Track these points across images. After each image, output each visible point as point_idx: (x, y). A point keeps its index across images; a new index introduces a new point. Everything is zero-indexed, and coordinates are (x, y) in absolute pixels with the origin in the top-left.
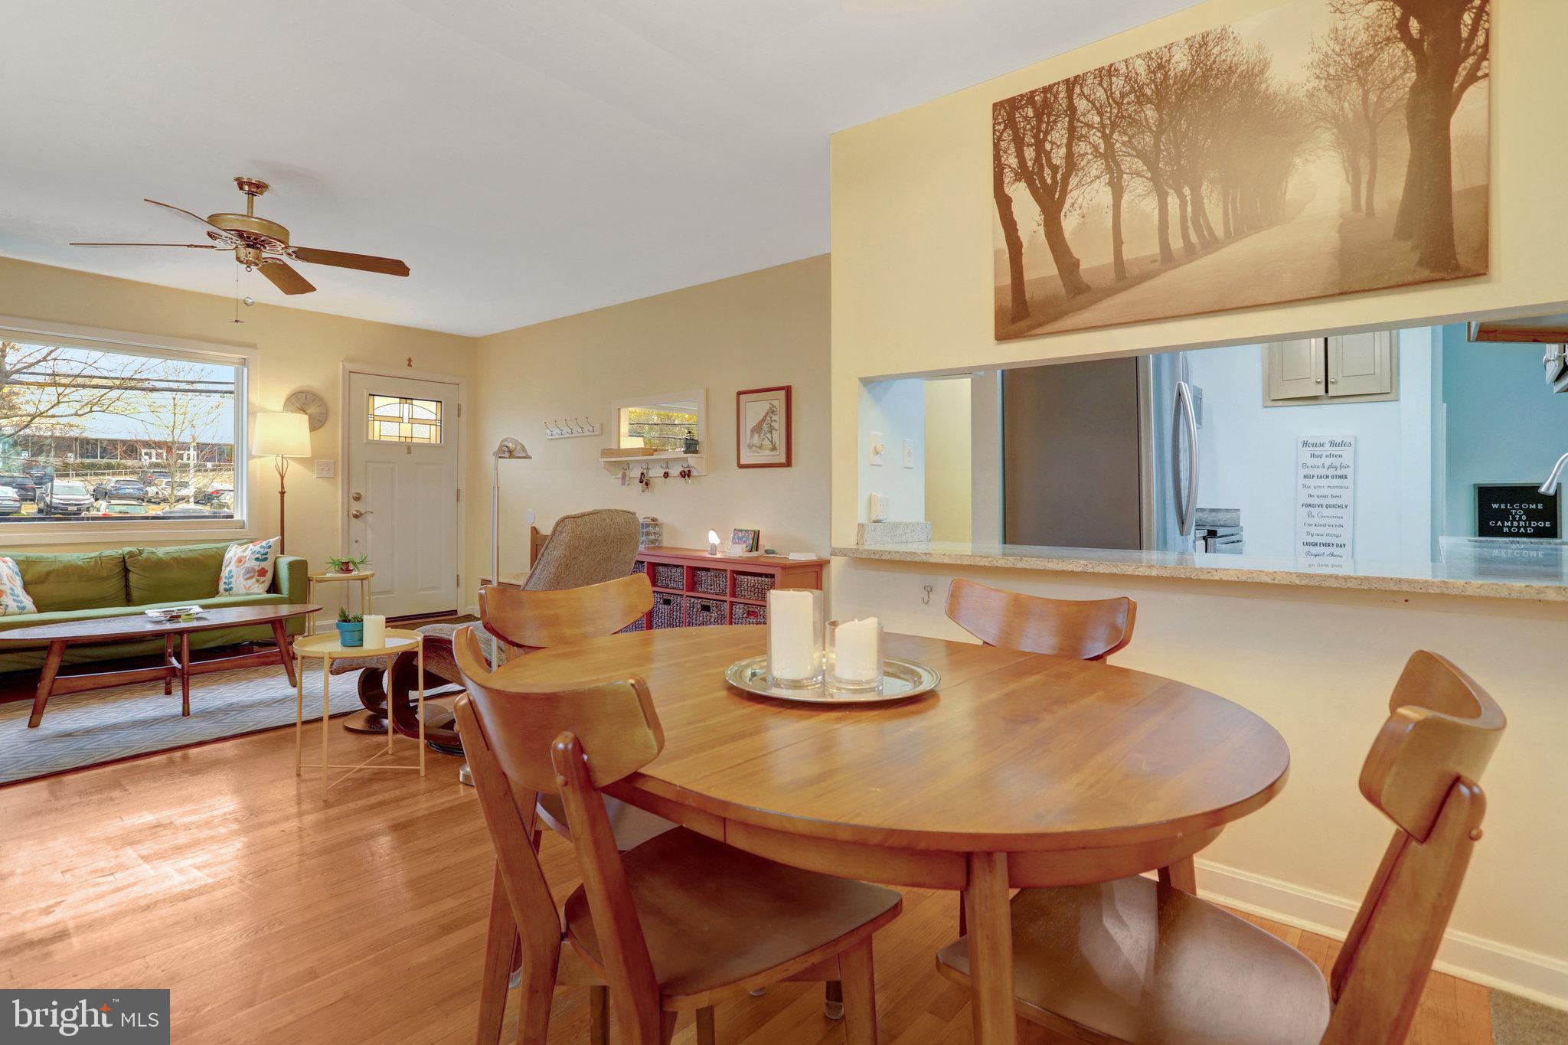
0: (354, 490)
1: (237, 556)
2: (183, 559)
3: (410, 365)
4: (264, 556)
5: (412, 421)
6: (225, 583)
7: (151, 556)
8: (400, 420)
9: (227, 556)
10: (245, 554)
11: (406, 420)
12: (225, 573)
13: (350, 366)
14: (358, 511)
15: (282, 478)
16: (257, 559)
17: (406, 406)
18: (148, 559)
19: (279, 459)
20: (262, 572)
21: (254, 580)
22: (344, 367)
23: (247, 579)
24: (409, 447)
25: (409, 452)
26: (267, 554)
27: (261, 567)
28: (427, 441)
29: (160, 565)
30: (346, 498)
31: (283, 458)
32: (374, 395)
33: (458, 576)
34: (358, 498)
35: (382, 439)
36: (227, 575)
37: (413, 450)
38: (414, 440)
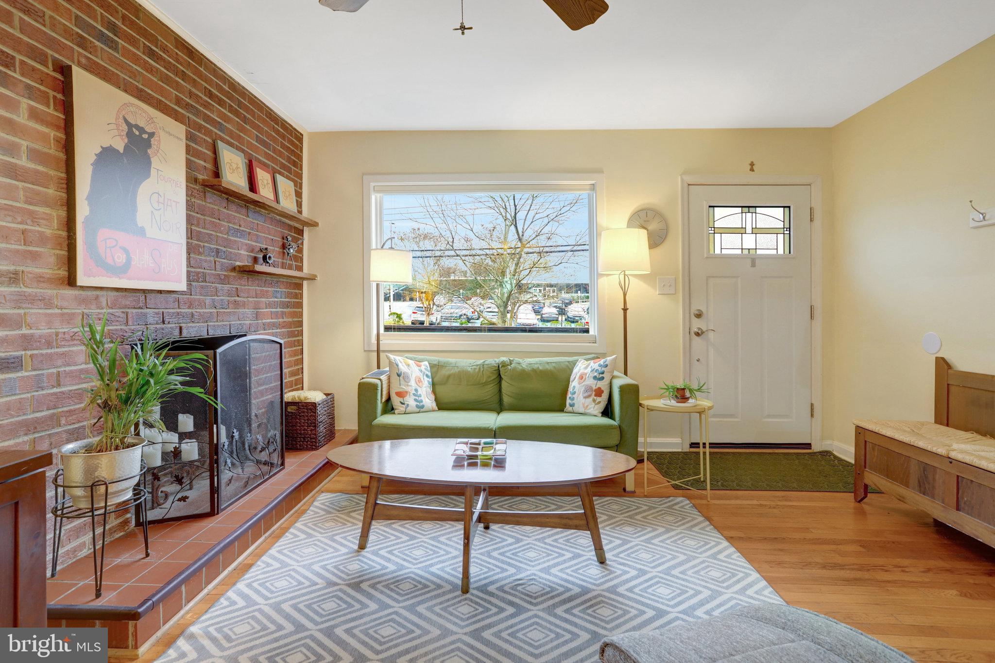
0: (696, 306)
1: (581, 371)
2: (541, 371)
3: (752, 170)
4: (601, 375)
5: (756, 231)
6: (570, 398)
7: (518, 366)
8: (741, 231)
9: (575, 371)
10: (586, 371)
11: (749, 230)
12: (570, 389)
13: (689, 179)
14: (699, 329)
15: (625, 295)
16: (595, 378)
17: (749, 215)
18: (514, 369)
19: (622, 277)
20: (599, 392)
21: (590, 399)
22: (682, 180)
23: (585, 397)
24: (751, 258)
25: (753, 265)
26: (603, 373)
27: (598, 386)
28: (774, 252)
29: (523, 375)
30: (687, 315)
31: (625, 275)
32: (714, 207)
33: (812, 405)
34: (699, 315)
35: (724, 252)
36: (571, 390)
37: (757, 261)
38: (759, 252)
